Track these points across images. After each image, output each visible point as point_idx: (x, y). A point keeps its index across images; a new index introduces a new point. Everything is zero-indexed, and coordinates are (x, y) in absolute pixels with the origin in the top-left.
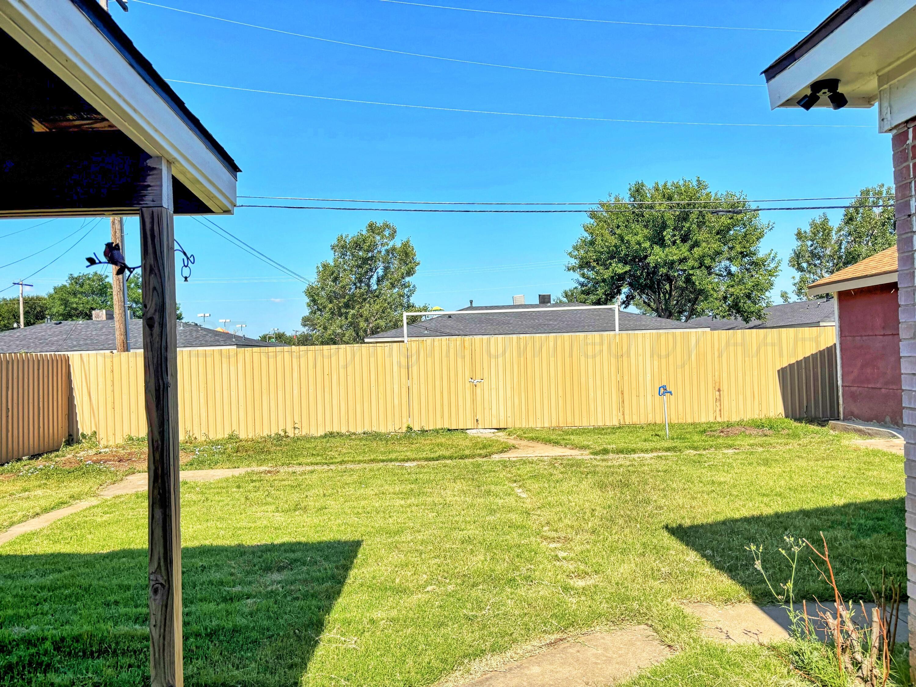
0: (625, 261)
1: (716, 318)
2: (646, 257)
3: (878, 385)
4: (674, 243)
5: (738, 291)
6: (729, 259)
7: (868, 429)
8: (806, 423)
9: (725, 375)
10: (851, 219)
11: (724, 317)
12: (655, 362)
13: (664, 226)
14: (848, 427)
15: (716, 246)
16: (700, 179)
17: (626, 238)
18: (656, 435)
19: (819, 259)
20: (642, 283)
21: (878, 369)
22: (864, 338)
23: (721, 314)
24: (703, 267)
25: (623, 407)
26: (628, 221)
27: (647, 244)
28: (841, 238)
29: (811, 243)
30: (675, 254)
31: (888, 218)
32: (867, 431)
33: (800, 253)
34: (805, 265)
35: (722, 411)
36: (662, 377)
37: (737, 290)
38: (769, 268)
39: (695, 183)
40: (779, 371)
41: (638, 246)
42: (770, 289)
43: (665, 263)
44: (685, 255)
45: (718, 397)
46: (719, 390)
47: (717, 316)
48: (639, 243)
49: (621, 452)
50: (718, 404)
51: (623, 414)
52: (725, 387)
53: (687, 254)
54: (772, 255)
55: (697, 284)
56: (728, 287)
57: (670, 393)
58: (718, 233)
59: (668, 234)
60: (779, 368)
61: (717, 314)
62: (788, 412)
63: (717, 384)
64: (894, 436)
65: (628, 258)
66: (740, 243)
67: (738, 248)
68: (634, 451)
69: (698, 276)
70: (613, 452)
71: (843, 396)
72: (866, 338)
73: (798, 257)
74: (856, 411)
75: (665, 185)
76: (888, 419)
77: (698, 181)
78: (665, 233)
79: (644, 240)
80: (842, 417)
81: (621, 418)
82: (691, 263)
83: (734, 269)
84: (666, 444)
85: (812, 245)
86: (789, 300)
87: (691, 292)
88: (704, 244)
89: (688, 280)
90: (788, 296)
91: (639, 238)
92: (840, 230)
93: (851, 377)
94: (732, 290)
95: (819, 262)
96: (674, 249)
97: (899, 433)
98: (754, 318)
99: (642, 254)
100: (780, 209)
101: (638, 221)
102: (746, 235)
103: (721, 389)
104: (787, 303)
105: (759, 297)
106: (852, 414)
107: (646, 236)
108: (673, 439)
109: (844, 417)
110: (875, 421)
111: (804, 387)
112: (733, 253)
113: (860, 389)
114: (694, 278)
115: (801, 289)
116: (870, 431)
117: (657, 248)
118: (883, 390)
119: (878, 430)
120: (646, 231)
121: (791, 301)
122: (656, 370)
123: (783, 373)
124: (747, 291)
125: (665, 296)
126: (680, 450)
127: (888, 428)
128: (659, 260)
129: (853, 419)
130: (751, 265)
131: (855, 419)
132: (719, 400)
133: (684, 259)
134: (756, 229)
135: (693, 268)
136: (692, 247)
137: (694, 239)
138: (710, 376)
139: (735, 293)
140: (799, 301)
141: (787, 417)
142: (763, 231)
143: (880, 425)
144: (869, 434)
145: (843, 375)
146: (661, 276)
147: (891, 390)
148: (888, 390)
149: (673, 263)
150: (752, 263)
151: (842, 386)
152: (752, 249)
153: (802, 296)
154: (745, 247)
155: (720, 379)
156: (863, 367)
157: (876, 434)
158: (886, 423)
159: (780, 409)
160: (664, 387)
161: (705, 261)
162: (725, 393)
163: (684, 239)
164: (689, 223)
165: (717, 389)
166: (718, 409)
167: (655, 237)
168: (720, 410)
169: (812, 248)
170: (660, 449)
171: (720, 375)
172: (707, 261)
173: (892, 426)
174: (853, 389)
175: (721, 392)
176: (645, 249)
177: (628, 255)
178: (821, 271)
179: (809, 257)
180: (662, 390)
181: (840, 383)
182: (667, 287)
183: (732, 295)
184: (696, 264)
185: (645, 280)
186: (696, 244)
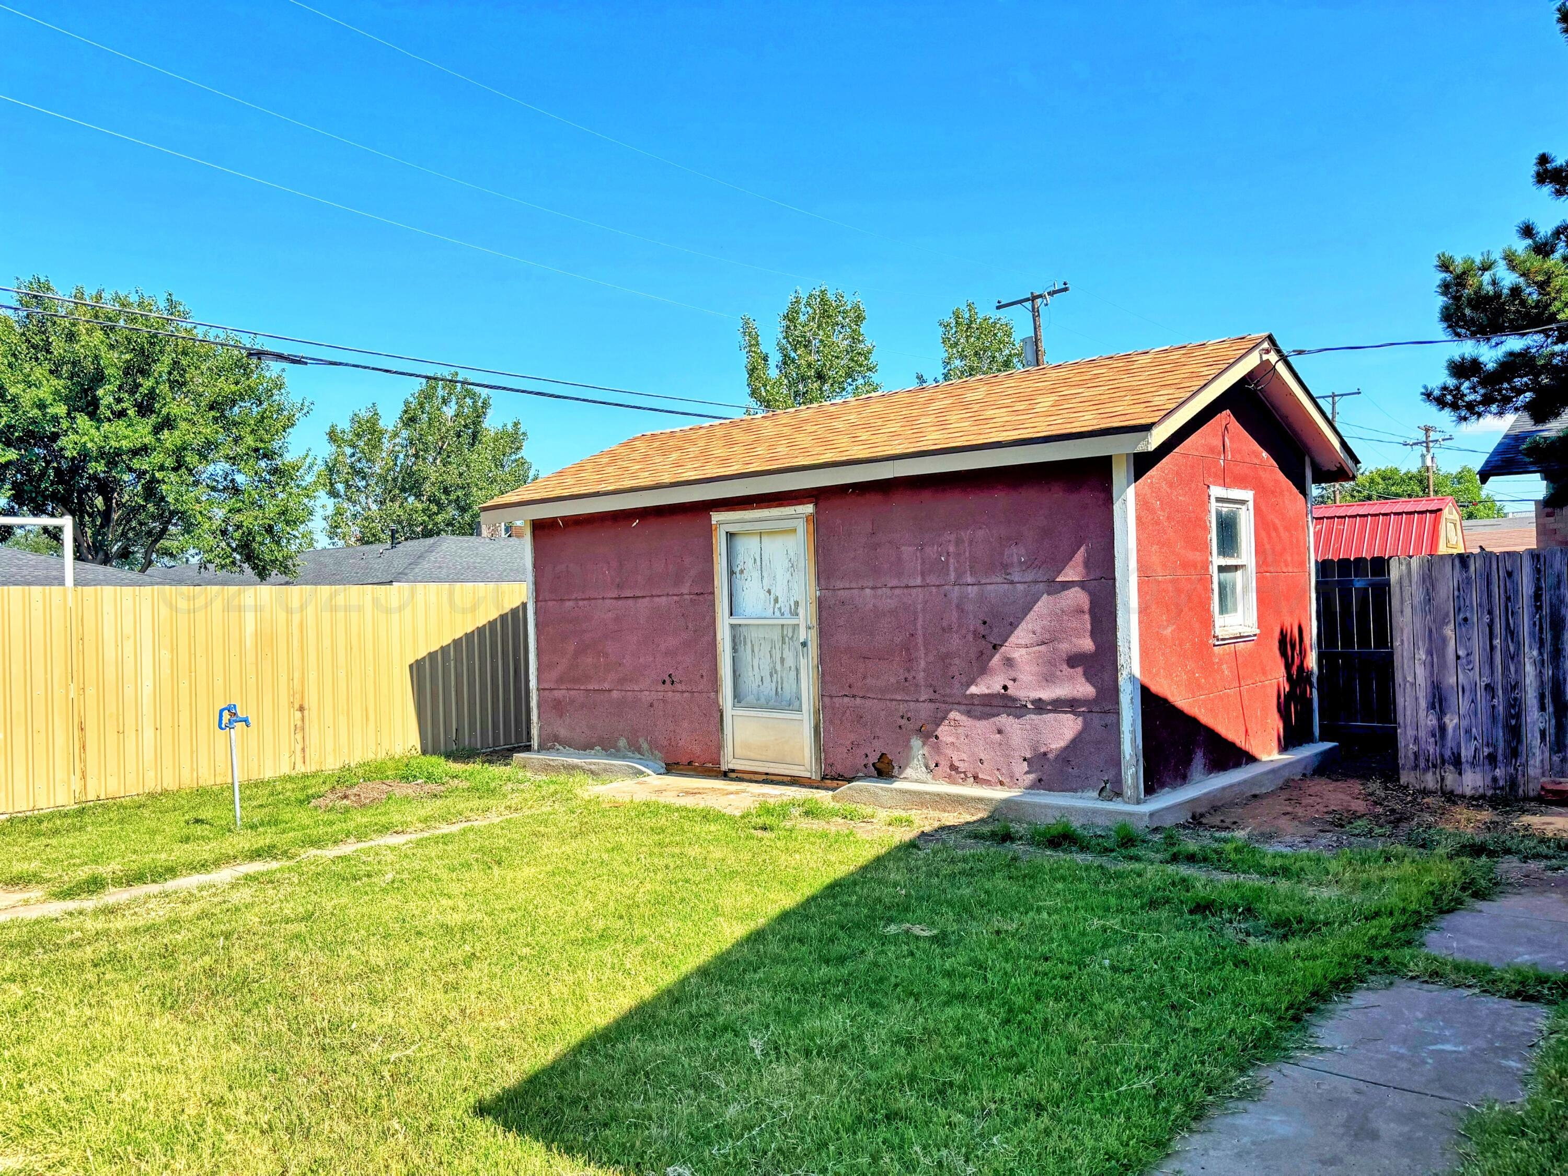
0: (8, 439)
1: (206, 568)
2: (55, 437)
3: (606, 686)
4: (122, 414)
5: (251, 520)
6: (232, 460)
7: (590, 763)
8: (483, 762)
9: (312, 675)
10: (413, 420)
11: (223, 567)
12: (163, 652)
13: (99, 378)
14: (551, 763)
15: (208, 431)
16: (174, 298)
17: (13, 390)
18: (197, 821)
19: (364, 478)
20: (46, 489)
21: (606, 655)
22: (581, 603)
23: (217, 561)
24: (183, 470)
25: (83, 761)
26: (14, 355)
27: (61, 410)
28: (397, 448)
29: (352, 451)
30: (126, 437)
31: (465, 426)
32: (587, 767)
33: (334, 465)
34: (340, 487)
35: (307, 750)
36: (181, 685)
37: (248, 519)
38: (304, 484)
39: (162, 304)
40: (411, 666)
41: (36, 411)
42: (309, 520)
43: (102, 454)
44: (146, 441)
45: (299, 723)
46: (301, 709)
47: (208, 565)
48: (42, 406)
49: (139, 878)
50: (299, 736)
51: (84, 777)
52: (311, 702)
53: (149, 439)
54: (308, 460)
55: (170, 499)
56: (230, 511)
57: (246, 721)
58: (212, 408)
59: (105, 395)
60: (412, 661)
61: (210, 562)
62: (427, 743)
63: (298, 696)
64: (641, 773)
65: (12, 434)
66: (252, 431)
67: (250, 441)
68: (171, 871)
69: (171, 486)
70: (118, 882)
71: (539, 707)
72: (585, 602)
73: (331, 471)
74: (563, 732)
75: (99, 297)
76: (622, 743)
77: (170, 301)
78: (100, 392)
79: (55, 400)
80: (535, 744)
81: (76, 785)
82: (157, 458)
83: (240, 479)
84: (245, 841)
85: (353, 455)
86: (315, 544)
87: (153, 517)
88: (183, 425)
89: (151, 491)
90: (315, 537)
91: (44, 393)
92: (396, 435)
93: (554, 674)
94: (238, 518)
95: (364, 483)
96: (120, 426)
97: (646, 766)
98: (275, 572)
99: (50, 429)
100: (373, 369)
101: (37, 359)
102: (263, 418)
103: (306, 706)
104: (312, 549)
105: (288, 533)
106: (556, 739)
107: (56, 392)
108: (253, 827)
109: (539, 745)
110: (598, 748)
111: (453, 693)
112: (241, 450)
113: (572, 692)
114: (164, 487)
115: (336, 526)
116: (593, 767)
117: (83, 421)
118: (615, 694)
119: (612, 765)
120: (59, 384)
121: (319, 546)
122: (166, 671)
123: (417, 668)
124: (267, 521)
125: (93, 521)
126: (286, 852)
127: (624, 758)
128: (89, 445)
129: (558, 746)
130: (273, 475)
131: (561, 748)
132: (301, 729)
133: (141, 449)
134: (280, 410)
135: (162, 468)
136: (157, 430)
137: (164, 411)
138: (283, 679)
139: (244, 524)
140: (331, 547)
141: (424, 752)
142: (294, 415)
143: (608, 755)
144: (592, 772)
145: (539, 670)
146: (90, 478)
147: (630, 693)
148: (623, 693)
149: (118, 453)
150: (275, 471)
151: (538, 689)
152: (276, 445)
153: (336, 539)
154: (261, 441)
155: (303, 686)
156: (577, 654)
157: (605, 770)
158: (618, 750)
159: (414, 740)
160: (231, 709)
161: (187, 459)
162: (312, 713)
163: (144, 409)
164: (152, 380)
165: (297, 706)
166: (299, 747)
167: (77, 398)
168: (303, 750)
169: (353, 459)
170: (235, 857)
171: (303, 677)
172: (191, 459)
173: (630, 754)
174: (557, 694)
175: (306, 712)
176: (55, 419)
177: (13, 426)
178: (367, 498)
179: (348, 473)
180: (226, 715)
181: (533, 684)
182: (99, 501)
183: (238, 527)
184: (170, 462)
185: (51, 485)
186: (168, 423)
